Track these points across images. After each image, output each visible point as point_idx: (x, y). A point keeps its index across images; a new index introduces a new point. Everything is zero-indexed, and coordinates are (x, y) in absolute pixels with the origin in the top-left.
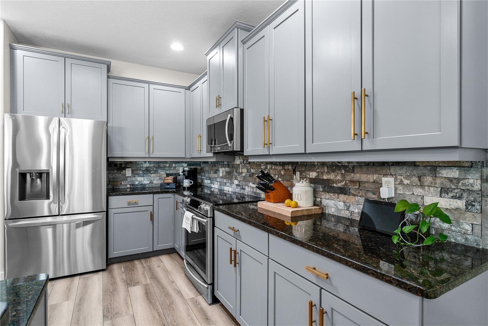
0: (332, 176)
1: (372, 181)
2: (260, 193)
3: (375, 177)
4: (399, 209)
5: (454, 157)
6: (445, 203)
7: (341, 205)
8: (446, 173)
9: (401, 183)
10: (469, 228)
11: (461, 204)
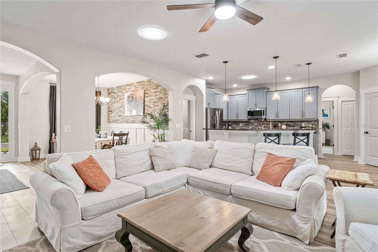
3: (301, 123)
5: (314, 120)
11: (315, 126)
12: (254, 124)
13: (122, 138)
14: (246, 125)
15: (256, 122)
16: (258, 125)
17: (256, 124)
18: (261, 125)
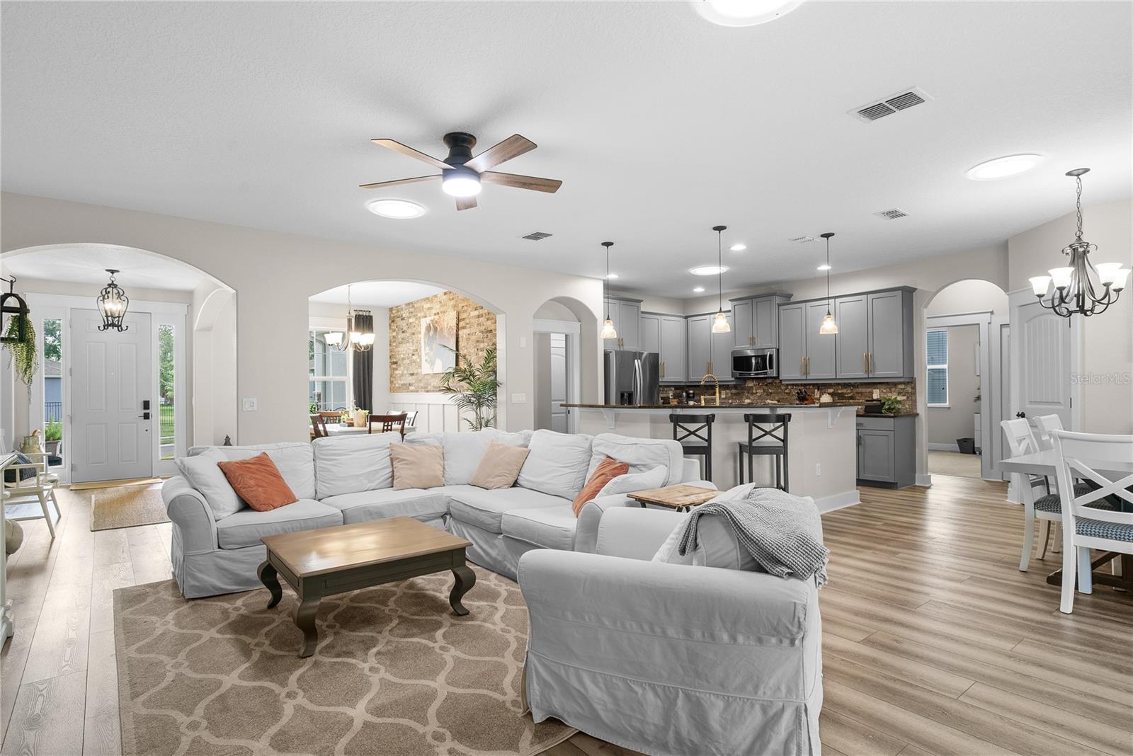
1: (868, 391)
3: (870, 390)
4: (882, 401)
5: (902, 380)
6: (899, 398)
8: (900, 386)
9: (882, 391)
10: (907, 406)
11: (905, 398)
13: (391, 426)
14: (735, 394)
15: (760, 388)
17: (760, 392)
18: (773, 395)
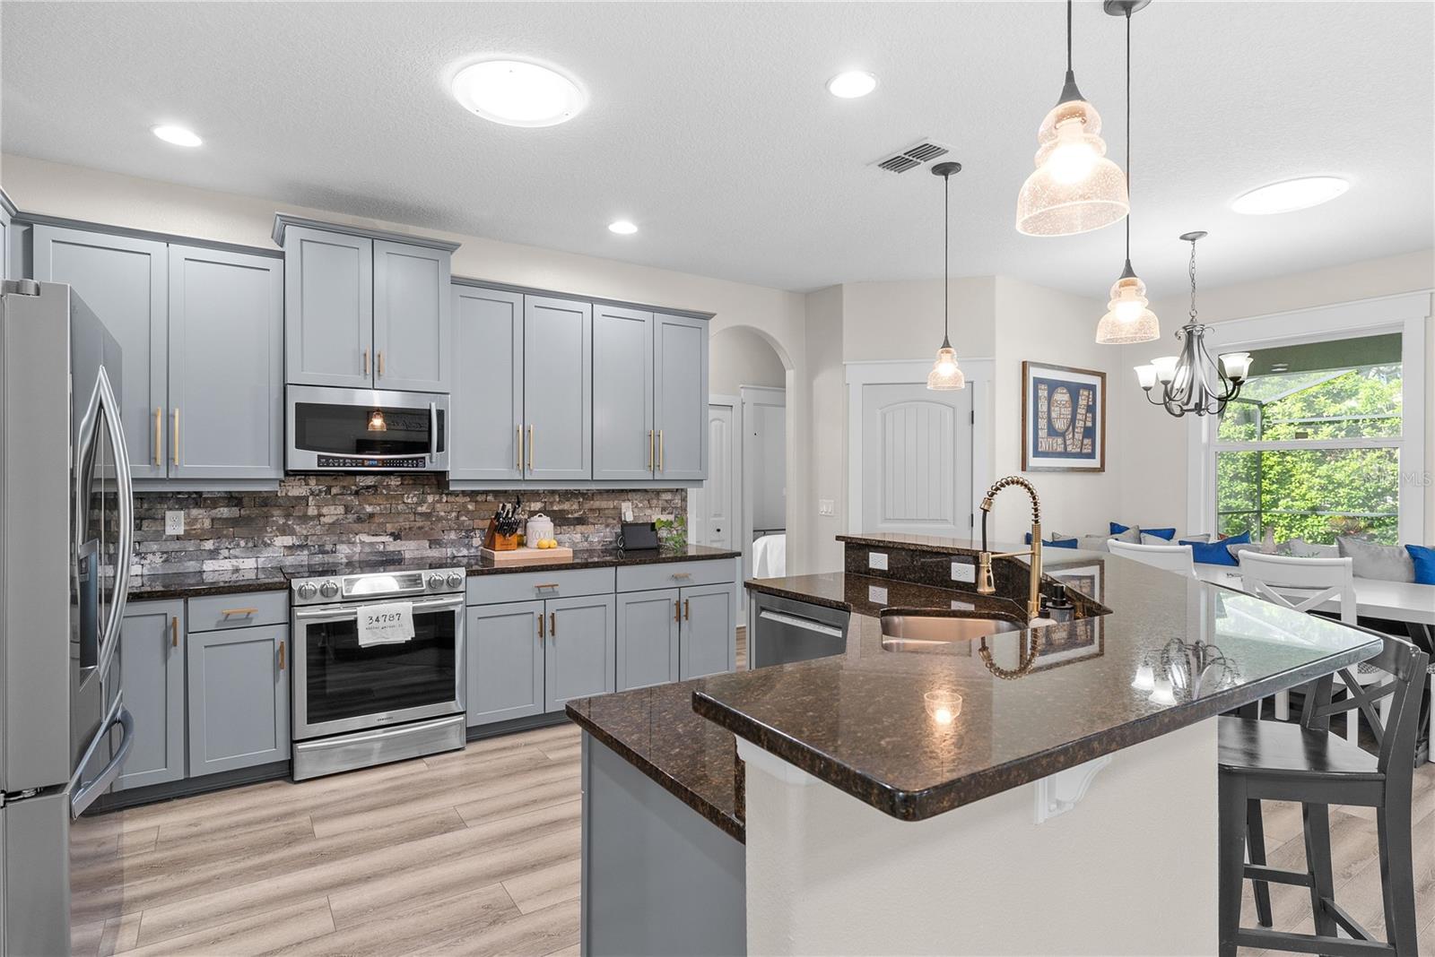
0: (566, 506)
1: (612, 507)
2: (399, 551)
3: (613, 503)
7: (578, 537)
8: (663, 497)
9: (637, 506)
12: (312, 518)
15: (334, 500)
16: (351, 517)
17: (333, 513)
